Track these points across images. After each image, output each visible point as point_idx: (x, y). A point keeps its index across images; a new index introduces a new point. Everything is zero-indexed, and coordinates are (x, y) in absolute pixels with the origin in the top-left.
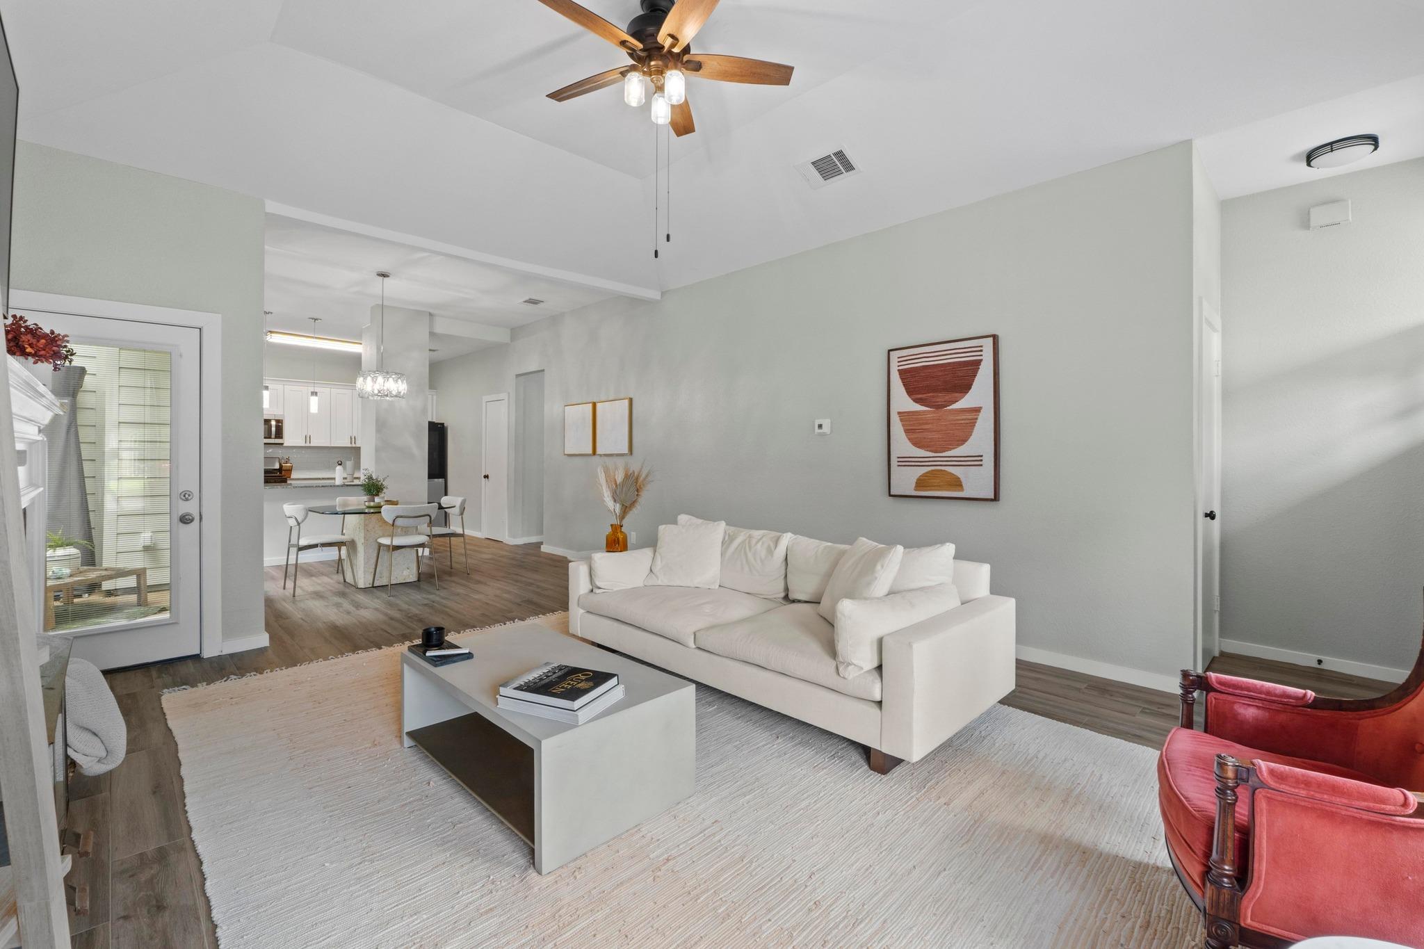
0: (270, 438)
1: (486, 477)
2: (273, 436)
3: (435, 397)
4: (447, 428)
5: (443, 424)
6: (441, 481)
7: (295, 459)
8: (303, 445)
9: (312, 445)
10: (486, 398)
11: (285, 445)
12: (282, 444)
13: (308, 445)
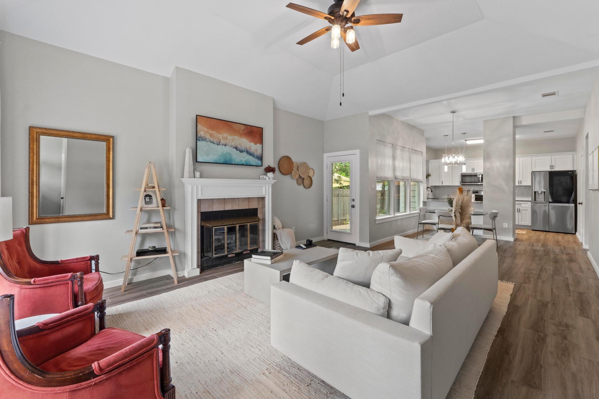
2: (480, 182)
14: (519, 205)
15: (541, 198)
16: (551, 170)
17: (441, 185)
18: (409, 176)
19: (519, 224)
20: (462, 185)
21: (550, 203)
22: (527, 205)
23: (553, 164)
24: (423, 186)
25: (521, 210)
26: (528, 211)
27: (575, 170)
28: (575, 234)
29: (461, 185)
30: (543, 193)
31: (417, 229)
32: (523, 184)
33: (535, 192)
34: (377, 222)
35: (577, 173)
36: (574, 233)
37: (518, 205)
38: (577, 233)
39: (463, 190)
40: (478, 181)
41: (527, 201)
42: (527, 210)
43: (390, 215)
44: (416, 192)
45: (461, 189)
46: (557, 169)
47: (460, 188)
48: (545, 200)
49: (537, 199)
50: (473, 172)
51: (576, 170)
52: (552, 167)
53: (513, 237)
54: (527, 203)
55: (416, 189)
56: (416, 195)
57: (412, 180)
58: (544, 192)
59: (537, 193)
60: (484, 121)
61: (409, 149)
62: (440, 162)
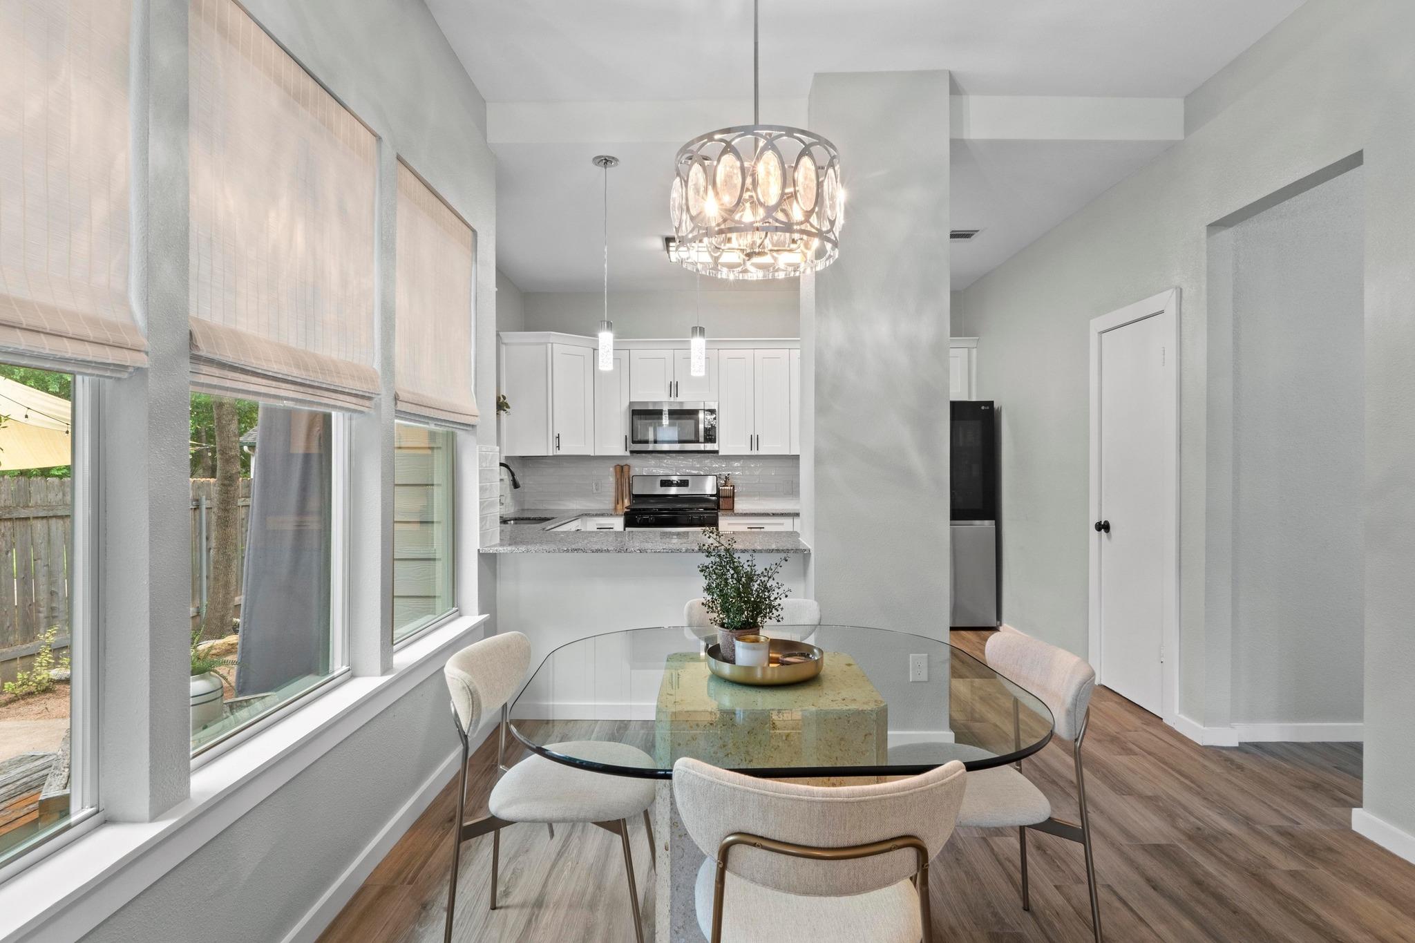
0: (698, 442)
1: (1103, 527)
2: (702, 439)
3: (974, 351)
4: (999, 411)
5: (991, 404)
6: (988, 524)
7: (737, 473)
8: (748, 453)
9: (762, 452)
10: (1097, 324)
11: (720, 454)
12: (717, 452)
13: (755, 452)
17: (551, 455)
20: (632, 452)
24: (483, 458)
29: (628, 454)
39: (632, 473)
40: (693, 438)
44: (439, 496)
45: (626, 469)
47: (622, 467)
50: (672, 399)
55: (440, 476)
56: (439, 511)
60: (816, 74)
61: (379, 139)
62: (546, 344)
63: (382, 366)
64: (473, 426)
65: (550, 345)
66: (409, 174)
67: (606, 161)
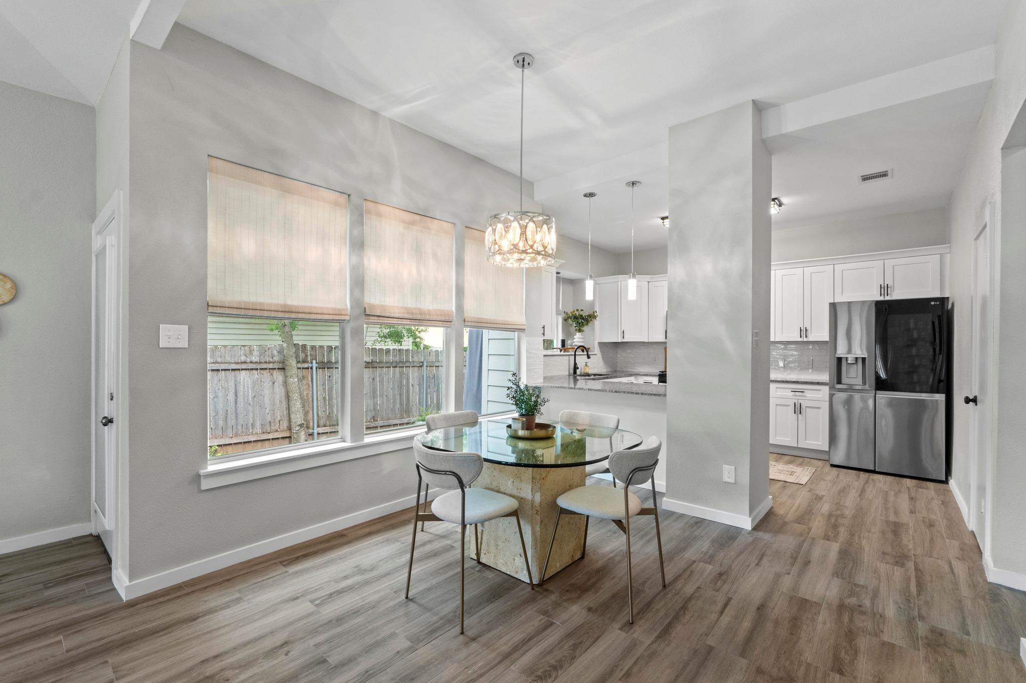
14: (801, 394)
15: (853, 376)
16: (882, 298)
17: (620, 341)
18: (454, 309)
19: (799, 446)
21: (878, 392)
22: (819, 395)
23: (889, 281)
24: (528, 343)
25: (803, 407)
26: (821, 410)
27: (946, 296)
28: (946, 482)
30: (860, 362)
31: (428, 492)
32: (811, 338)
33: (839, 360)
34: (205, 484)
35: (953, 305)
36: (944, 479)
37: (797, 393)
38: (952, 482)
41: (818, 383)
42: (820, 408)
43: (344, 441)
46: (897, 294)
48: (864, 383)
49: (844, 379)
51: (948, 298)
52: (885, 289)
53: (750, 516)
54: (820, 390)
57: (466, 323)
58: (864, 359)
59: (844, 362)
60: (669, 128)
61: (454, 224)
62: (618, 282)
63: (456, 308)
64: (524, 329)
65: (620, 282)
66: (475, 231)
67: (591, 195)
